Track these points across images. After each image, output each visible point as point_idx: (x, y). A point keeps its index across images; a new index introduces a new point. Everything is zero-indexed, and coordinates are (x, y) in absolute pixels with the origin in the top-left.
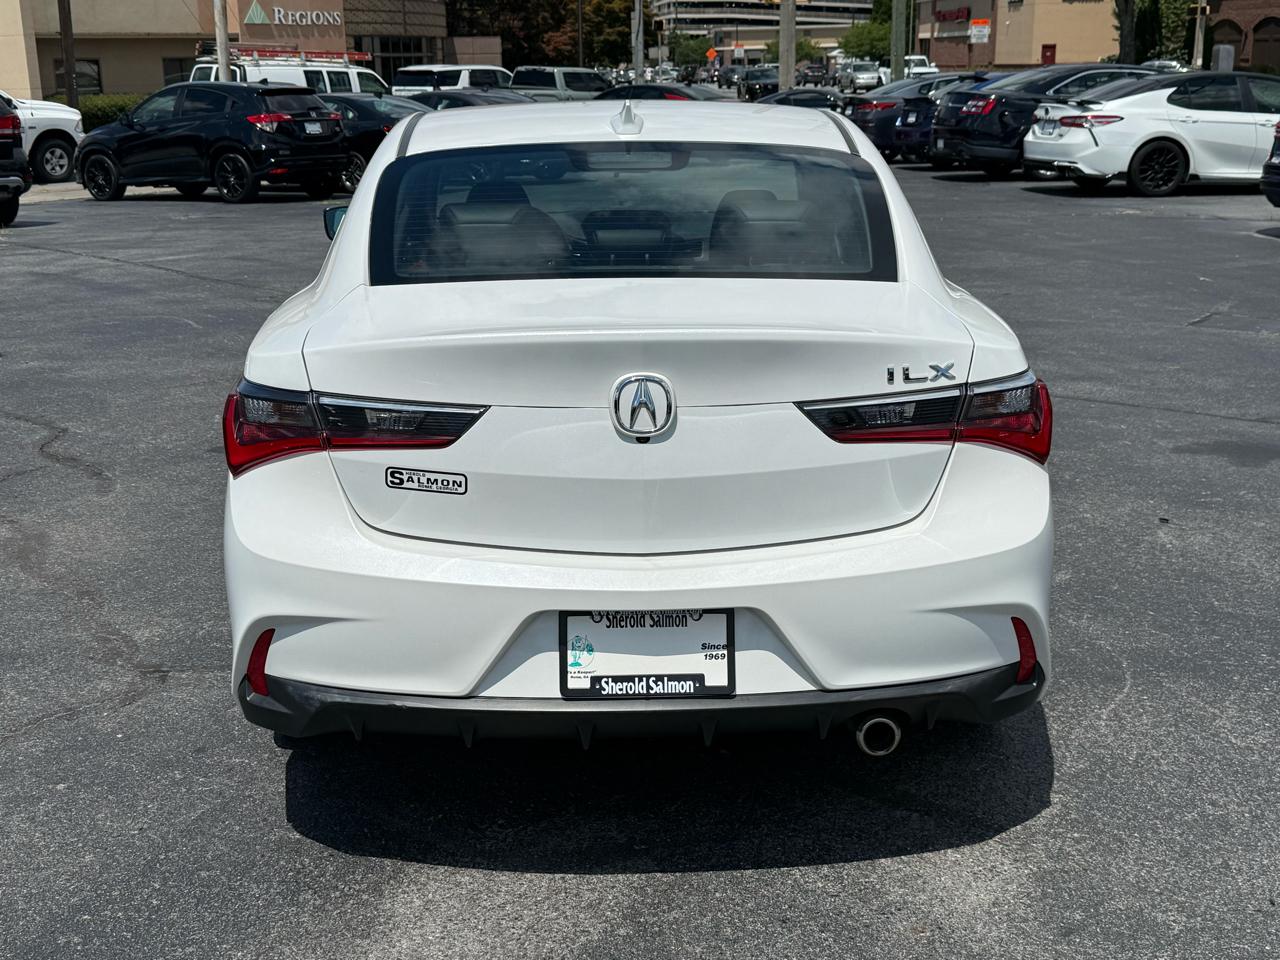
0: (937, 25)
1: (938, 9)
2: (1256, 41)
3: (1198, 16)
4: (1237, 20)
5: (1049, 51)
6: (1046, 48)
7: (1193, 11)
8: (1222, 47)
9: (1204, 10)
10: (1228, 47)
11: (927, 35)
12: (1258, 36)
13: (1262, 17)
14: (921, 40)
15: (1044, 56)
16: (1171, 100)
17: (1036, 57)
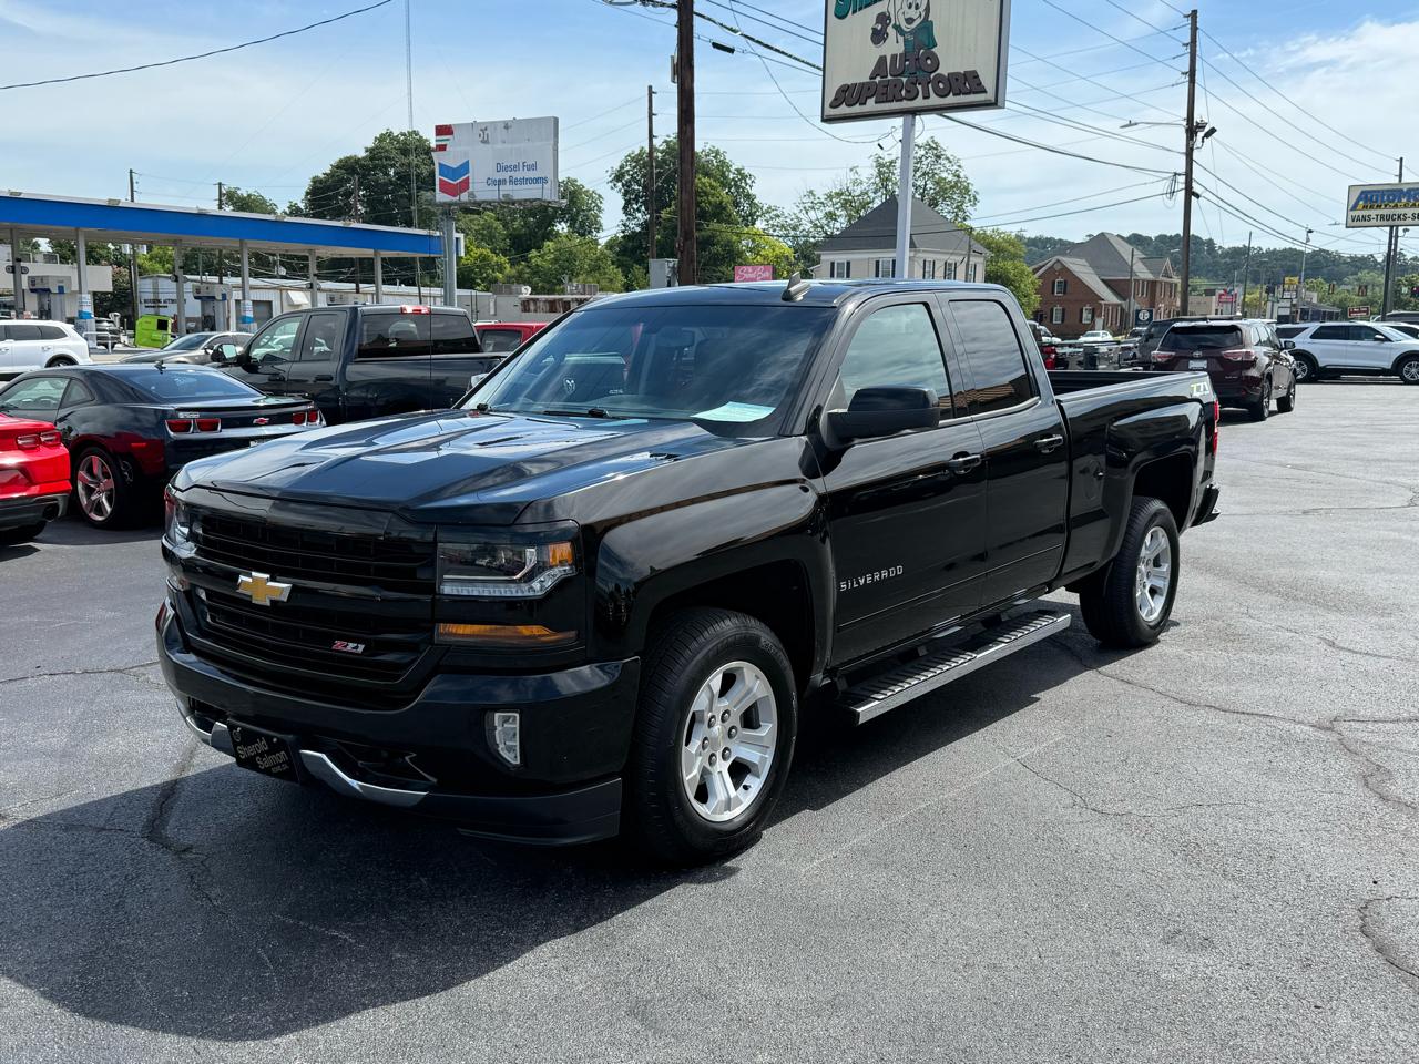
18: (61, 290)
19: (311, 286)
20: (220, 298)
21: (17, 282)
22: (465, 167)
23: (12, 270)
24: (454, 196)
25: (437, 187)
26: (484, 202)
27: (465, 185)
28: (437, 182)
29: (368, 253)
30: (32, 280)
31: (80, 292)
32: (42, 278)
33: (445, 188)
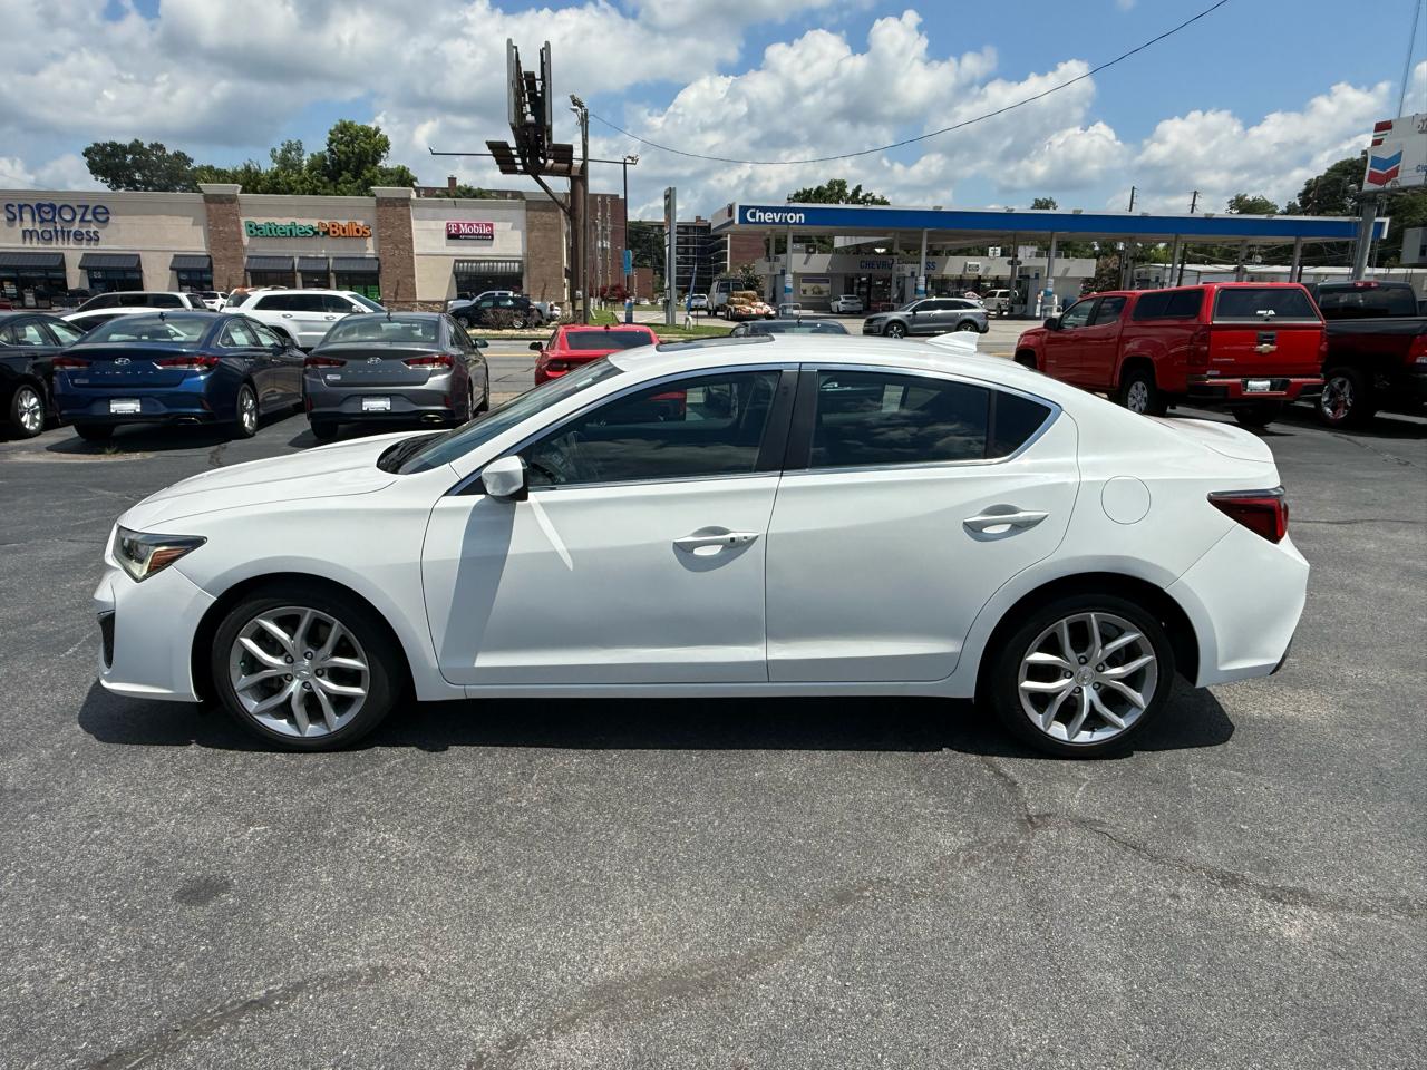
18: (1037, 276)
19: (1237, 270)
20: (1153, 280)
21: (1013, 271)
22: (1398, 158)
23: (1011, 263)
24: (1381, 184)
25: (1366, 178)
26: (1408, 188)
27: (1395, 173)
28: (1367, 173)
29: (1290, 240)
30: (1021, 271)
31: (1048, 277)
32: (1026, 268)
33: (1374, 178)
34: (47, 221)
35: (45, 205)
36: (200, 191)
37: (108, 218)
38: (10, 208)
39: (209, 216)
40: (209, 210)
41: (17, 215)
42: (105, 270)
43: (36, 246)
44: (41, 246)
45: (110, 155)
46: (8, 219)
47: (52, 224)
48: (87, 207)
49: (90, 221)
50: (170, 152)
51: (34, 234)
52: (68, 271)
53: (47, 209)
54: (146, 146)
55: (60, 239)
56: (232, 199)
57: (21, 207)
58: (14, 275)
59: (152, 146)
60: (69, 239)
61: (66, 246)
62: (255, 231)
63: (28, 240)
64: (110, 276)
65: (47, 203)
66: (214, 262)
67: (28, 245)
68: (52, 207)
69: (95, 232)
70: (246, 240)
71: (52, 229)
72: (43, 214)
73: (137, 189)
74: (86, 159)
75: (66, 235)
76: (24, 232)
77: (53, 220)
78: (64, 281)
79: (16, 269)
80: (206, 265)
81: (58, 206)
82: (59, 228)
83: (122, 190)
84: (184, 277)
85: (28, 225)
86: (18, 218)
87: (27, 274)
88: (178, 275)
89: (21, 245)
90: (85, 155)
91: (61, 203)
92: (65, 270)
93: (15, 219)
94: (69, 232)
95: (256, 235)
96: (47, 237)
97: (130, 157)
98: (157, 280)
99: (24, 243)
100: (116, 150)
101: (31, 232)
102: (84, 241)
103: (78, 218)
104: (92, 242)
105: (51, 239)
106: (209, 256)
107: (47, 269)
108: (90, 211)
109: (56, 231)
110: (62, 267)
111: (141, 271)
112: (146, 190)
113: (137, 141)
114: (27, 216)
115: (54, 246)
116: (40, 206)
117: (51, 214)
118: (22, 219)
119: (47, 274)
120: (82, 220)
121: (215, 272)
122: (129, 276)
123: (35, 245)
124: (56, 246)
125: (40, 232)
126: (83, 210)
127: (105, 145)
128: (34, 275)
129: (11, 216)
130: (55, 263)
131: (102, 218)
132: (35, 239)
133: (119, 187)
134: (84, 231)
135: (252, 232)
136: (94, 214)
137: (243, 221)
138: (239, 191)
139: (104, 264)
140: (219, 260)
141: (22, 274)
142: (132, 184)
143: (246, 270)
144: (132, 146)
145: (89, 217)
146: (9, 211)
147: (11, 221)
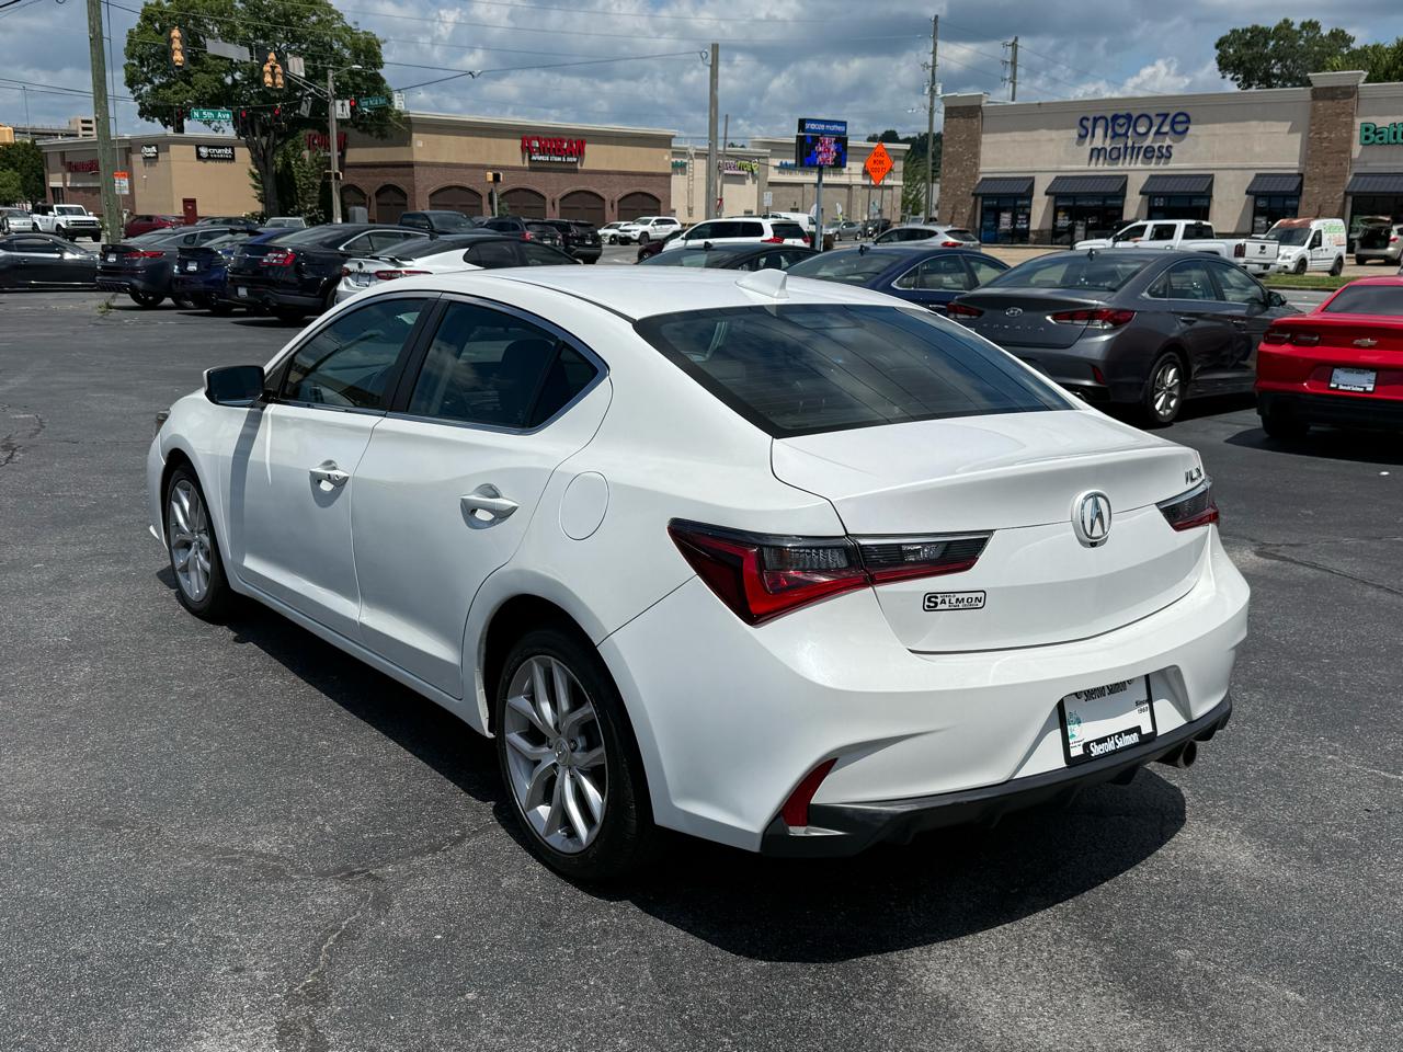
0: (69, 175)
1: (67, 160)
2: (378, 204)
3: (333, 180)
4: (360, 185)
5: (190, 204)
6: (186, 202)
7: (329, 176)
8: (357, 208)
9: (337, 176)
10: (361, 208)
11: (60, 184)
12: (382, 201)
13: (382, 184)
14: (53, 189)
15: (185, 209)
16: (466, 258)
17: (179, 211)
34: (1120, 135)
35: (1122, 116)
36: (1308, 83)
37: (1187, 129)
38: (1085, 123)
39: (1312, 118)
40: (1314, 109)
41: (1090, 131)
42: (1169, 196)
43: (1102, 167)
44: (1106, 167)
45: (1248, 44)
46: (1080, 136)
47: (1124, 138)
48: (1166, 116)
49: (1166, 133)
50: (1325, 32)
51: (1102, 153)
52: (1128, 197)
53: (1121, 121)
54: (1296, 27)
55: (1128, 158)
56: (1349, 92)
57: (1096, 120)
58: (1071, 204)
59: (1304, 26)
60: (1137, 158)
61: (1132, 166)
62: (1372, 136)
63: (1094, 160)
64: (1173, 204)
65: (1124, 113)
66: (1305, 181)
67: (1092, 166)
68: (1129, 117)
69: (1169, 147)
70: (1357, 149)
71: (1122, 146)
72: (1117, 128)
73: (1270, 86)
74: (1218, 52)
75: (1134, 152)
76: (1092, 150)
77: (1126, 134)
78: (1121, 209)
79: (1074, 196)
80: (1293, 188)
81: (1135, 115)
82: (1130, 144)
83: (1253, 89)
84: (1262, 203)
85: (1098, 142)
86: (1089, 135)
87: (1084, 203)
88: (1255, 203)
89: (1085, 167)
90: (1217, 47)
91: (1140, 112)
92: (1124, 196)
93: (1086, 135)
94: (1140, 148)
95: (1374, 142)
96: (1114, 156)
97: (1272, 43)
98: (1228, 207)
99: (1089, 164)
100: (1258, 35)
101: (1099, 150)
102: (1154, 160)
103: (1154, 129)
104: (1163, 161)
105: (1118, 158)
106: (1301, 175)
107: (1106, 196)
108: (1169, 120)
109: (1126, 148)
110: (1121, 194)
111: (1211, 196)
112: (1284, 86)
113: (1286, 21)
114: (1099, 132)
115: (1120, 166)
116: (1115, 117)
117: (1126, 126)
118: (1093, 135)
119: (1104, 201)
120: (1158, 133)
121: (1304, 197)
122: (1196, 203)
123: (1100, 166)
124: (1121, 167)
125: (1109, 149)
126: (1161, 119)
127: (1245, 31)
128: (1091, 204)
129: (1083, 132)
130: (1114, 188)
131: (1179, 128)
132: (1101, 159)
133: (1250, 86)
134: (1156, 146)
135: (1367, 138)
136: (1173, 123)
137: (1358, 121)
138: (1362, 80)
139: (1169, 187)
140: (1309, 178)
141: (1078, 203)
142: (1267, 80)
143: (1346, 193)
144: (1277, 29)
145: (1166, 129)
146: (1084, 127)
147: (1082, 137)
